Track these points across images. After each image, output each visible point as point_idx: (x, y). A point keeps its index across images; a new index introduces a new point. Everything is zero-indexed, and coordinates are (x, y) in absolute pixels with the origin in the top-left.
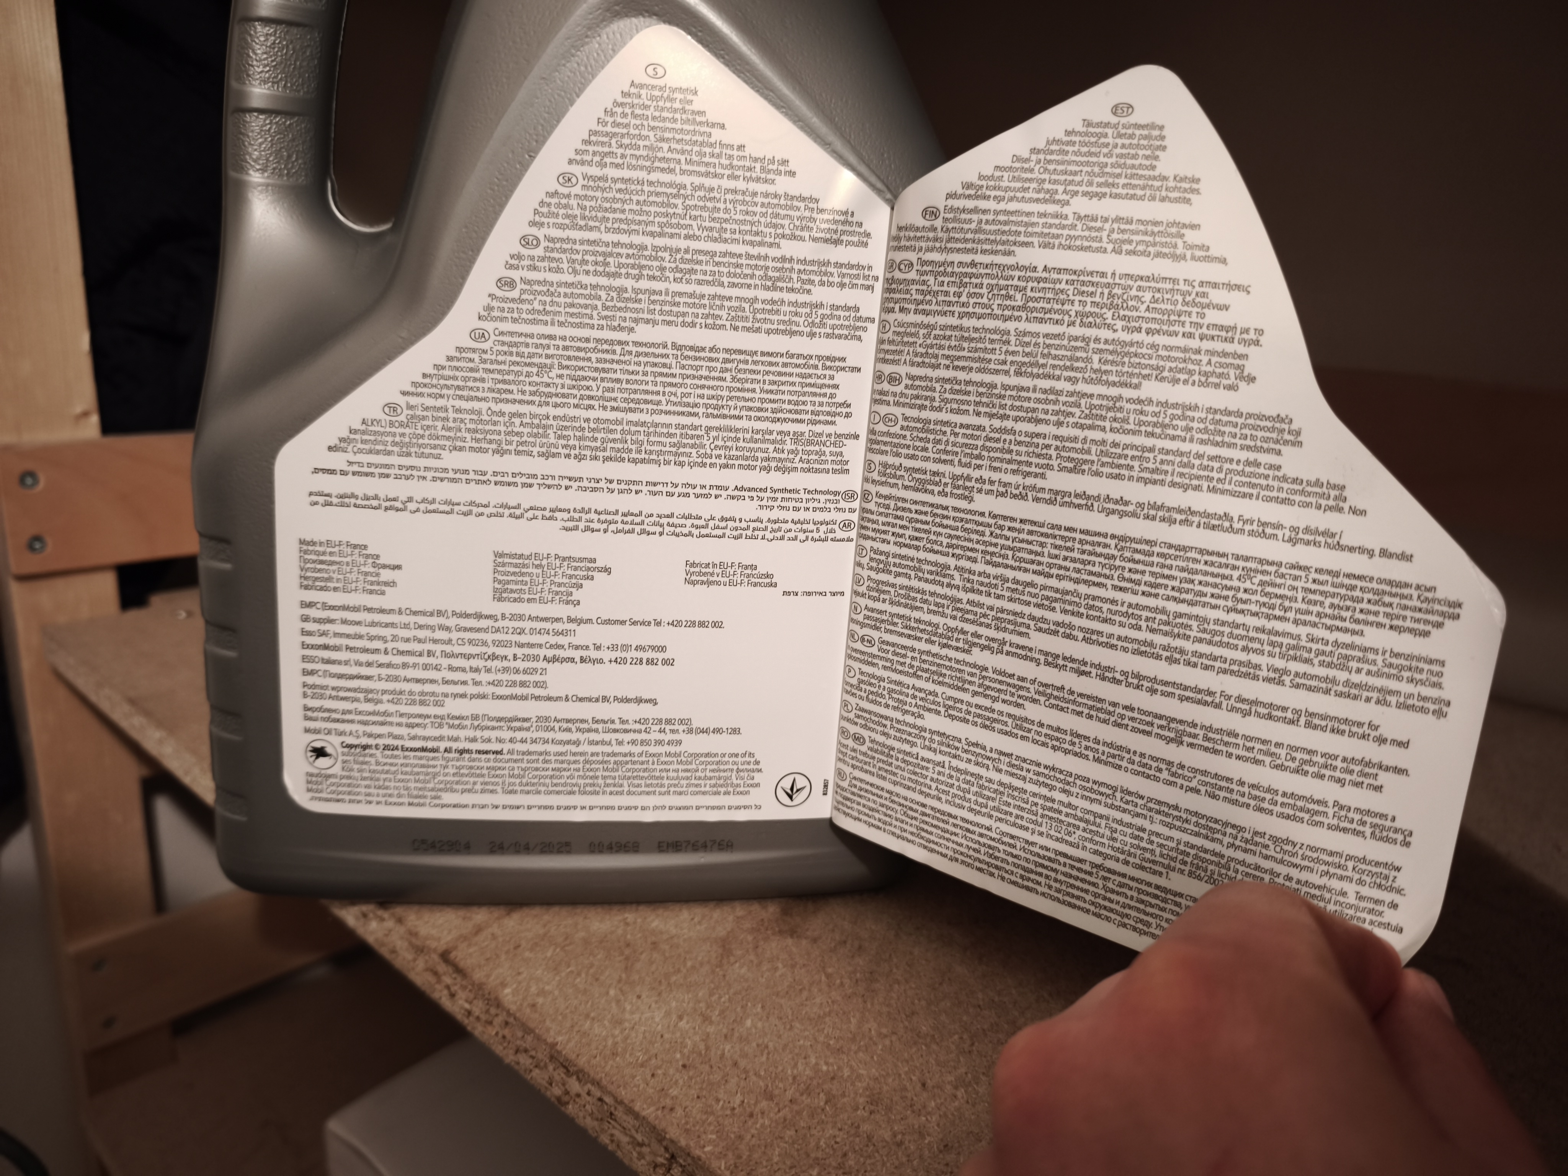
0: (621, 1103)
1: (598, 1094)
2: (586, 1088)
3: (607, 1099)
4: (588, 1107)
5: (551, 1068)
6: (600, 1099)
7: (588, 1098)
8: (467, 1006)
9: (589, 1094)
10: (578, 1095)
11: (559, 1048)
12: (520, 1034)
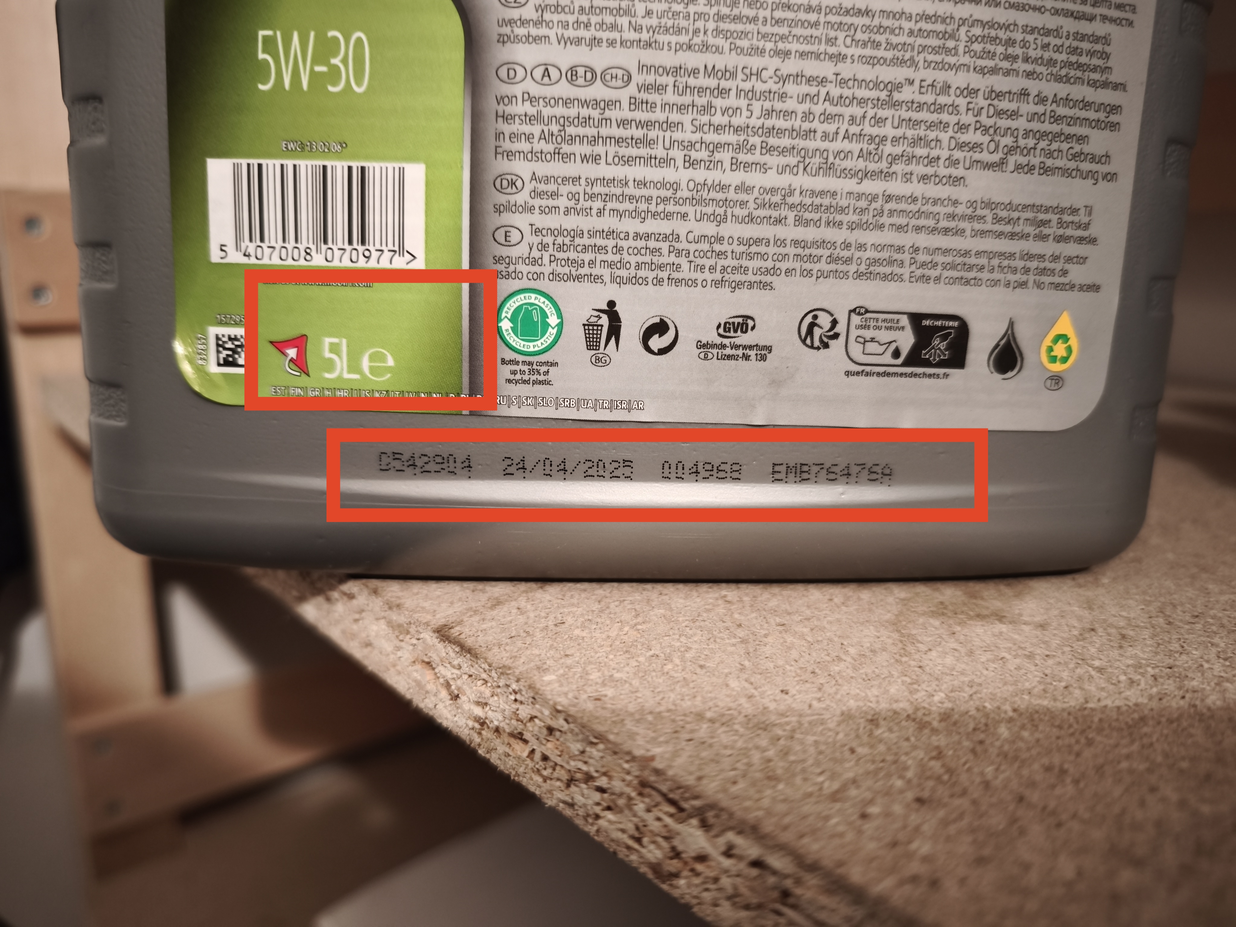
0: (813, 867)
1: (754, 851)
2: (722, 841)
3: (776, 862)
4: (725, 881)
5: (640, 807)
6: (757, 864)
7: (727, 863)
8: (478, 711)
9: (728, 853)
10: (702, 858)
11: (658, 764)
12: (576, 747)
